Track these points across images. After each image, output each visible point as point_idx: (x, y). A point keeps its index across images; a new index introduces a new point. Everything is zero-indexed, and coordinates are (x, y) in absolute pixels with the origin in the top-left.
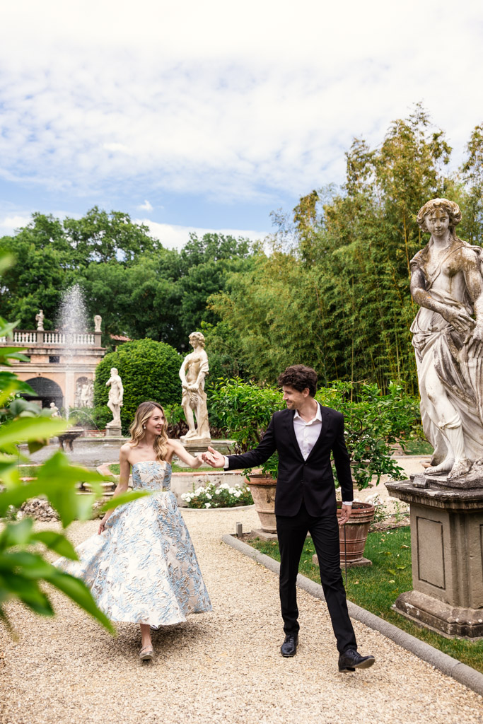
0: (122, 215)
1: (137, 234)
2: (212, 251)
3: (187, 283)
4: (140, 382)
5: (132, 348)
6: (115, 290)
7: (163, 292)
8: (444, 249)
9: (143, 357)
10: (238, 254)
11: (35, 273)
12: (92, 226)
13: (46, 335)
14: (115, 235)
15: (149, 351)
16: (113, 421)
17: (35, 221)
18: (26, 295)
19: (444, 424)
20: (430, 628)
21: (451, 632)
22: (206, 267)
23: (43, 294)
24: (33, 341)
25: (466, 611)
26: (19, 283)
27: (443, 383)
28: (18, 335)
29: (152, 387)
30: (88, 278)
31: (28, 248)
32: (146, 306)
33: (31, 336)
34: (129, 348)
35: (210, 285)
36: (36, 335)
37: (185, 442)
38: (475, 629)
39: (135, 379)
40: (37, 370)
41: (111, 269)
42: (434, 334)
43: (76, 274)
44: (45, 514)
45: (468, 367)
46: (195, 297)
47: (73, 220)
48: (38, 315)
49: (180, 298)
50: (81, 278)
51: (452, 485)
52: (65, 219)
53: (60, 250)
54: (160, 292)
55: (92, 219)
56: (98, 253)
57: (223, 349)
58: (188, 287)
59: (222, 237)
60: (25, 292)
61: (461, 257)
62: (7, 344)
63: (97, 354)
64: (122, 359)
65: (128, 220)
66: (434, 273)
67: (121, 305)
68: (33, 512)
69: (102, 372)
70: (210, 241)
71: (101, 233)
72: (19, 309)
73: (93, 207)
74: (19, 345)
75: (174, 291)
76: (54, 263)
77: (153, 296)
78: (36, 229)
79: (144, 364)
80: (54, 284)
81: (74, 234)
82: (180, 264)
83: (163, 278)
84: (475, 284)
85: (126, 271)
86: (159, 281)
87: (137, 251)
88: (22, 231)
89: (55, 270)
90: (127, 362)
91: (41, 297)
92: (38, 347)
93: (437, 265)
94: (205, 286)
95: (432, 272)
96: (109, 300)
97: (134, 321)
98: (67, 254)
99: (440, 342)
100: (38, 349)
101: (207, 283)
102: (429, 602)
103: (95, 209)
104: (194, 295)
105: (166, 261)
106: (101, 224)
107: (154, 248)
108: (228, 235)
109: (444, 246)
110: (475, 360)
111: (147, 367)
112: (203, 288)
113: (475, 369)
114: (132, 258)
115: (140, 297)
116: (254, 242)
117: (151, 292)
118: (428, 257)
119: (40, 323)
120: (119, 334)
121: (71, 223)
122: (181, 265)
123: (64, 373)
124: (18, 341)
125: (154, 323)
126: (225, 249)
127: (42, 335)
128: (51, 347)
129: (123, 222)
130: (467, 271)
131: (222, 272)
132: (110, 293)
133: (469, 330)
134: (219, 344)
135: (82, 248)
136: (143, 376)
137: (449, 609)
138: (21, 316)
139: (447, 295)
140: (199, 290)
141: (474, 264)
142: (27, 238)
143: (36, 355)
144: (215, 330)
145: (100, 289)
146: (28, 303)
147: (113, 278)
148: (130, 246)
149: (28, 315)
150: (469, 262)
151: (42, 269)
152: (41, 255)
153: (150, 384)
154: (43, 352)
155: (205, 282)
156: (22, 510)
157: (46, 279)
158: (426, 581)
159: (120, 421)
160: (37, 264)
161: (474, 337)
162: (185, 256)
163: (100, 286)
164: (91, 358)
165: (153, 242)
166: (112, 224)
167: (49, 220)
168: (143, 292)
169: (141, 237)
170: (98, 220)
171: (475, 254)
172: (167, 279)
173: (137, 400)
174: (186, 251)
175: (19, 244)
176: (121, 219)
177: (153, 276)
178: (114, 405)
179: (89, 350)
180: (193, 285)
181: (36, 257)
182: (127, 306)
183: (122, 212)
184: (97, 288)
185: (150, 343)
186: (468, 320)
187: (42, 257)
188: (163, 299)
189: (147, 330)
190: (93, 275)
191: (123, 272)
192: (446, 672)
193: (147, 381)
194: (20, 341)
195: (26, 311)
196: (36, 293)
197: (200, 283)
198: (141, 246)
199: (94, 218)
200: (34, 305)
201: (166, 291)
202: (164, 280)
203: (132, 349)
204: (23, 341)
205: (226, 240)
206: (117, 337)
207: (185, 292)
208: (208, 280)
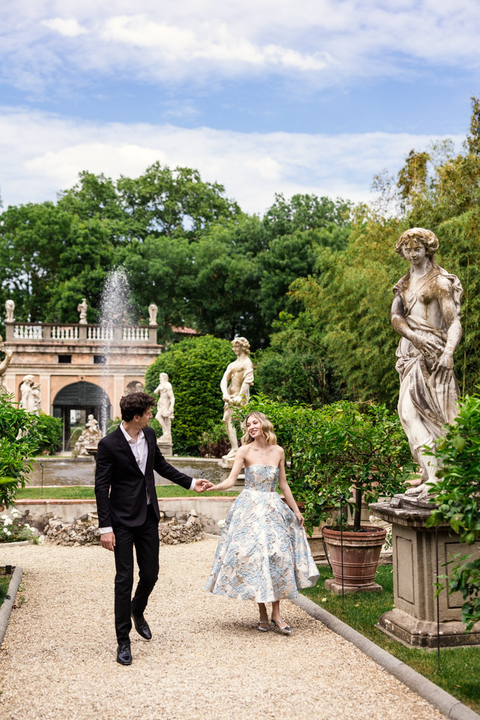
0: (189, 172)
1: (208, 195)
2: (303, 218)
3: (266, 260)
4: (199, 390)
5: (190, 346)
6: (178, 270)
7: (237, 273)
8: (422, 276)
9: (202, 358)
10: (336, 220)
11: (78, 250)
12: (152, 187)
13: (90, 329)
14: (182, 198)
15: (210, 351)
16: (162, 437)
17: (82, 181)
18: (68, 278)
19: (417, 446)
20: (399, 640)
21: (414, 642)
22: (291, 240)
23: (89, 277)
24: (74, 336)
25: (430, 625)
26: (60, 263)
27: (416, 407)
28: (56, 329)
29: (213, 395)
30: (143, 255)
31: (70, 219)
32: (215, 290)
33: (72, 331)
34: (186, 347)
35: (297, 263)
36: (78, 330)
37: (226, 462)
38: (435, 640)
39: (192, 385)
40: (80, 373)
41: (172, 244)
42: (412, 359)
43: (129, 250)
44: (68, 538)
45: (436, 393)
46: (277, 278)
47: (129, 180)
48: (80, 305)
49: (259, 279)
50: (135, 255)
51: (420, 505)
52: (119, 178)
53: (113, 218)
54: (234, 273)
55: (152, 177)
56: (160, 221)
57: (306, 347)
58: (268, 265)
59: (315, 200)
60: (67, 274)
61: (435, 285)
62: (43, 341)
63: (151, 352)
64: (177, 361)
65: (197, 178)
66: (412, 300)
67: (184, 289)
68: (56, 536)
69: (153, 377)
70: (300, 204)
71: (164, 195)
72: (60, 295)
73: (154, 162)
74: (58, 342)
75: (251, 270)
76: (102, 238)
77: (225, 277)
78: (84, 192)
79: (203, 367)
80: (102, 264)
81: (129, 197)
82: (261, 234)
83: (239, 253)
84: (448, 312)
85: (191, 246)
86: (233, 258)
87: (208, 218)
88: (67, 194)
89: (103, 246)
90: (183, 365)
91: (87, 281)
92: (80, 344)
93: (414, 292)
94: (290, 264)
95: (410, 299)
96: (170, 283)
97: (201, 310)
98: (121, 223)
99: (416, 367)
100: (80, 347)
101: (293, 259)
102: (403, 617)
103: (156, 165)
104: (276, 275)
105: (243, 230)
106: (163, 184)
107: (231, 213)
108: (323, 196)
109: (422, 274)
110: (442, 386)
111: (207, 371)
112: (287, 266)
113: (442, 395)
114: (203, 226)
115: (209, 279)
116: (357, 204)
117: (221, 272)
118: (409, 283)
119: (83, 315)
120: (182, 325)
121: (126, 184)
122: (262, 236)
123: (113, 376)
124: (56, 336)
125: (225, 311)
126: (319, 214)
127: (85, 329)
128: (96, 344)
129: (191, 180)
130: (441, 299)
131: (311, 245)
132: (171, 275)
133: (436, 356)
134: (300, 340)
135: (140, 216)
136: (202, 382)
137: (415, 622)
138: (62, 304)
139: (423, 321)
140: (283, 270)
141: (446, 292)
142: (72, 204)
143: (78, 354)
144: (296, 322)
145: (158, 270)
146: (70, 289)
147: (175, 256)
148: (200, 211)
149: (71, 303)
150: (443, 291)
151: (87, 246)
152: (86, 228)
153: (210, 391)
154: (86, 351)
155: (290, 258)
156: (45, 534)
157: (92, 258)
158: (402, 598)
159: (170, 437)
160: (81, 239)
161: (439, 365)
162: (268, 224)
163: (158, 266)
164: (145, 358)
165: (229, 206)
166: (178, 183)
167: (99, 181)
168: (212, 272)
169: (213, 199)
170: (159, 179)
171: (449, 282)
172: (245, 254)
173: (194, 411)
174: (270, 217)
175: (60, 215)
176: (189, 177)
177: (224, 252)
178: (164, 418)
179: (143, 347)
180: (274, 262)
181: (80, 231)
182: (192, 290)
183: (189, 167)
184: (155, 268)
185: (211, 340)
186: (435, 348)
187: (87, 231)
188: (237, 281)
189: (217, 321)
190: (150, 252)
191: (188, 247)
192: (390, 672)
193: (207, 388)
194: (58, 338)
195: (69, 299)
196: (80, 276)
197: (283, 259)
198: (214, 210)
199: (155, 176)
200: (77, 291)
201: (241, 270)
202: (241, 255)
203: (190, 349)
204: (63, 337)
205: (321, 203)
206: (180, 330)
207: (265, 272)
208: (293, 256)
